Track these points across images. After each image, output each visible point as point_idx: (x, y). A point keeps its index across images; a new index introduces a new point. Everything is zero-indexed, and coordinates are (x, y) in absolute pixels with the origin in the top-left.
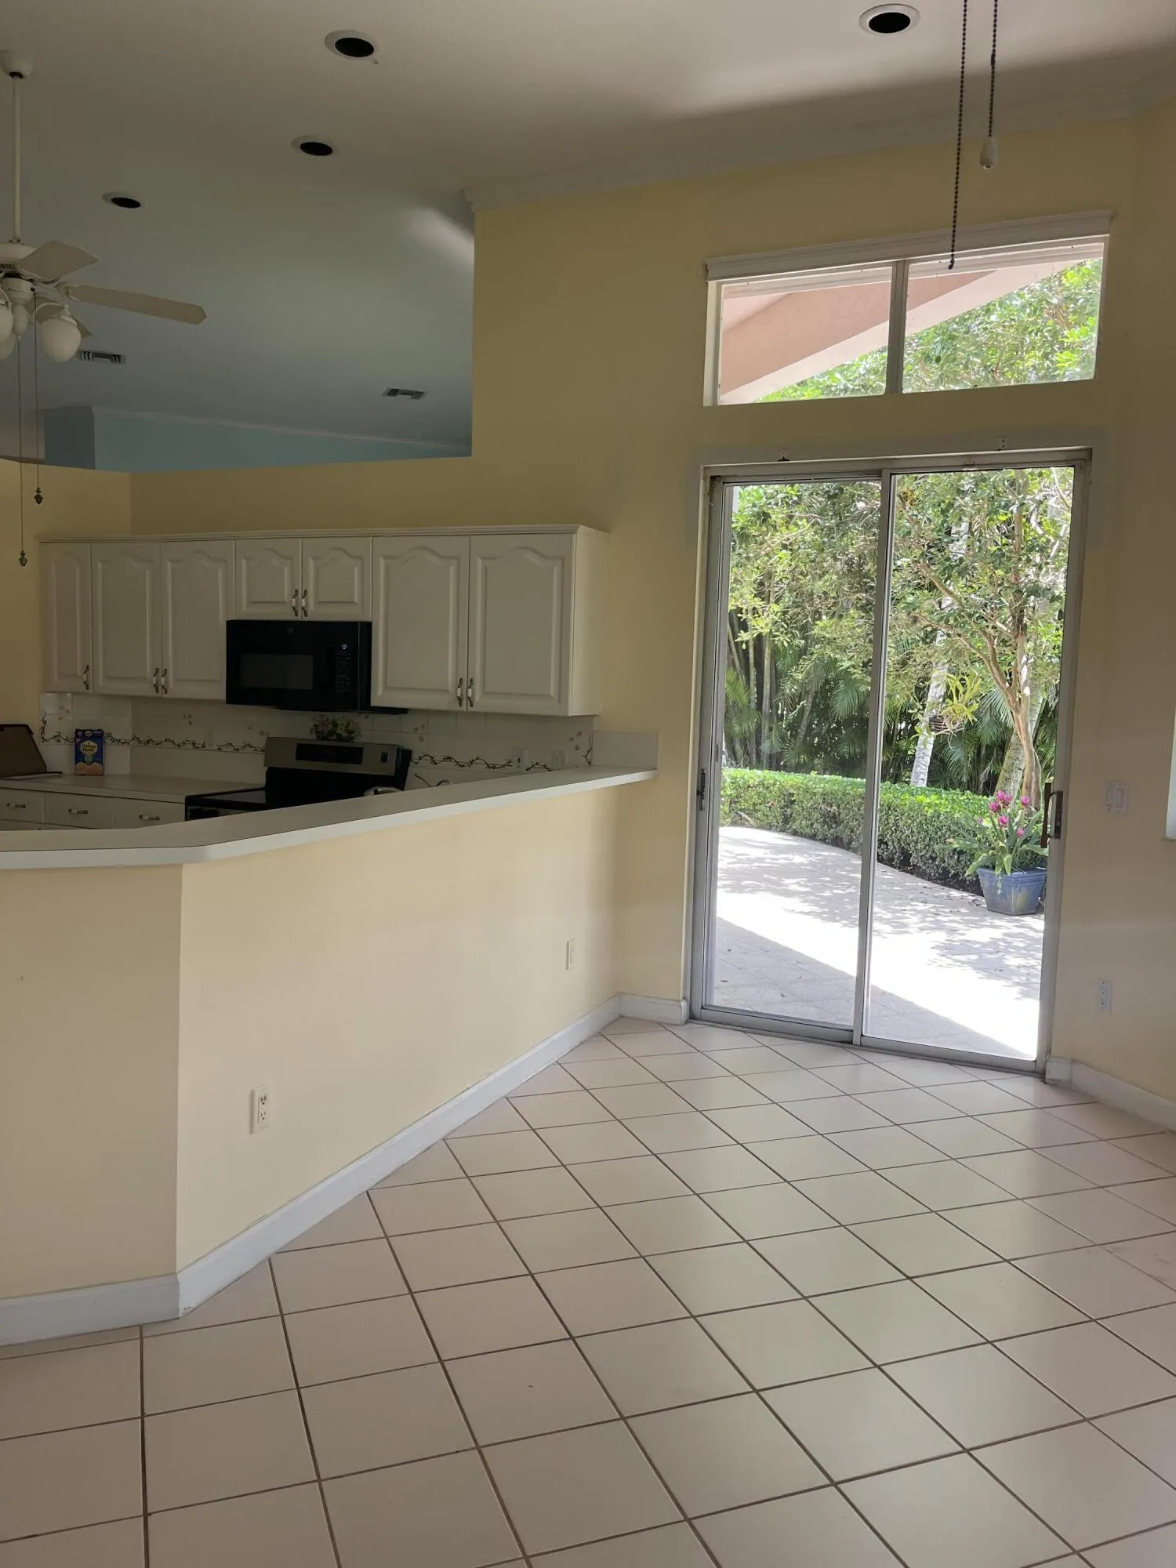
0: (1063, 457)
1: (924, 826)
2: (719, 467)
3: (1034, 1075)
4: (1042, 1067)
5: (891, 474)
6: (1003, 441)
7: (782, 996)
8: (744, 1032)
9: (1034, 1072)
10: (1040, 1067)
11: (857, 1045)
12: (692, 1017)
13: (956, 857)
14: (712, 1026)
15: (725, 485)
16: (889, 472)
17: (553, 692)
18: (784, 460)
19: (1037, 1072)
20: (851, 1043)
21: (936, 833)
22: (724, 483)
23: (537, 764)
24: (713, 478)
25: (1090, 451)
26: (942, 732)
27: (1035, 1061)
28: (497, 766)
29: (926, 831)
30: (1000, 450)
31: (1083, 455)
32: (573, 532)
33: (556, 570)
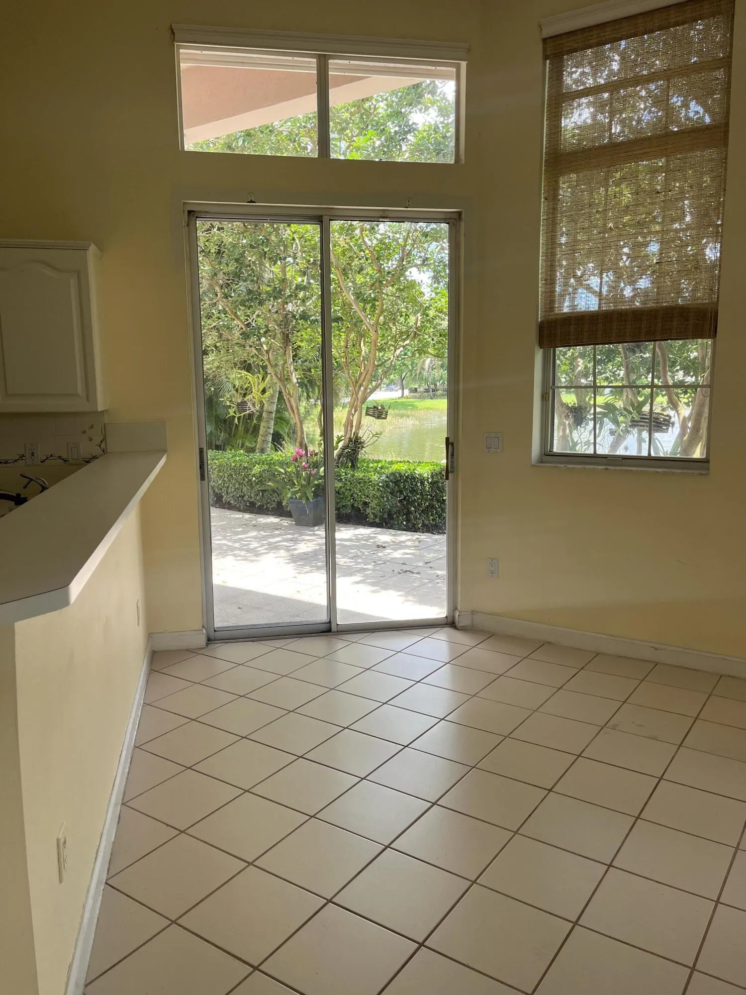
0: (442, 216)
1: (233, 476)
2: (195, 203)
3: (448, 626)
4: (451, 620)
5: (330, 220)
6: (409, 201)
7: (239, 608)
8: (253, 641)
9: (446, 624)
10: (450, 620)
11: (334, 632)
12: (209, 640)
13: (261, 494)
14: (227, 643)
15: (198, 219)
16: (328, 218)
17: (80, 389)
18: (251, 202)
19: (450, 623)
20: (329, 630)
21: (244, 480)
22: (197, 217)
23: (51, 456)
24: (190, 212)
25: (460, 213)
26: (248, 412)
27: (446, 617)
28: (10, 461)
29: (236, 479)
30: (407, 207)
31: (454, 216)
32: (85, 249)
33: (73, 282)
